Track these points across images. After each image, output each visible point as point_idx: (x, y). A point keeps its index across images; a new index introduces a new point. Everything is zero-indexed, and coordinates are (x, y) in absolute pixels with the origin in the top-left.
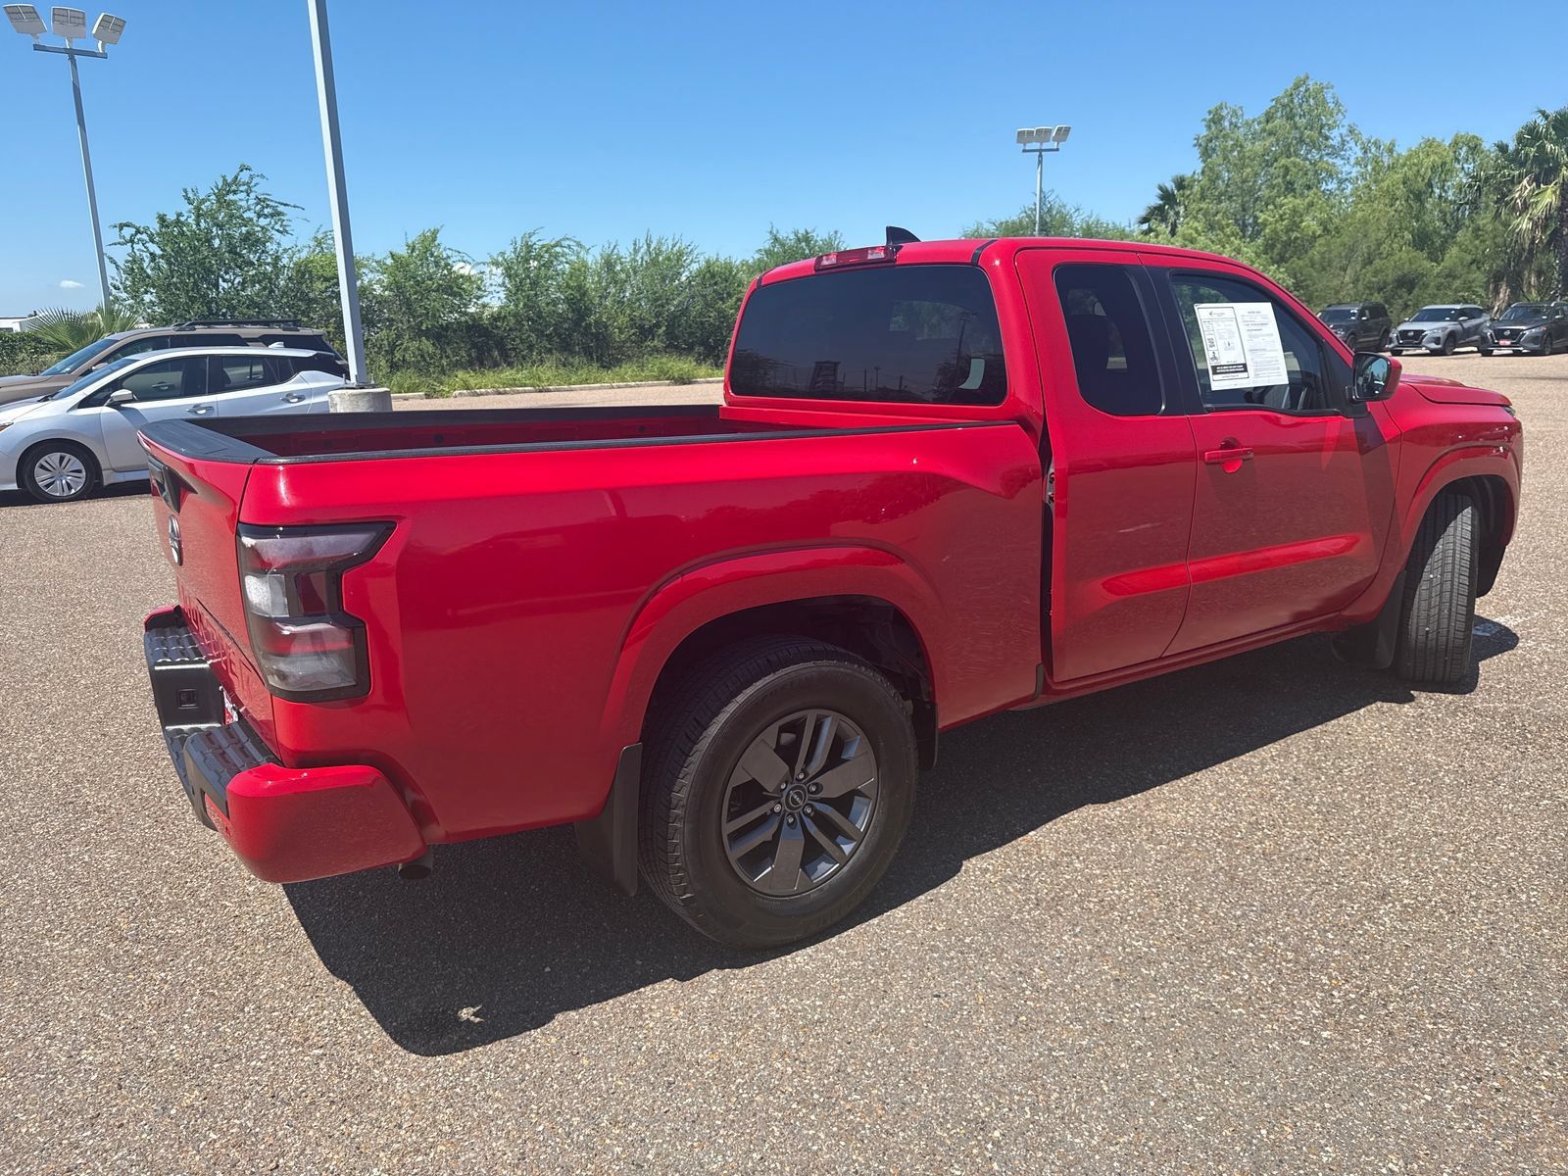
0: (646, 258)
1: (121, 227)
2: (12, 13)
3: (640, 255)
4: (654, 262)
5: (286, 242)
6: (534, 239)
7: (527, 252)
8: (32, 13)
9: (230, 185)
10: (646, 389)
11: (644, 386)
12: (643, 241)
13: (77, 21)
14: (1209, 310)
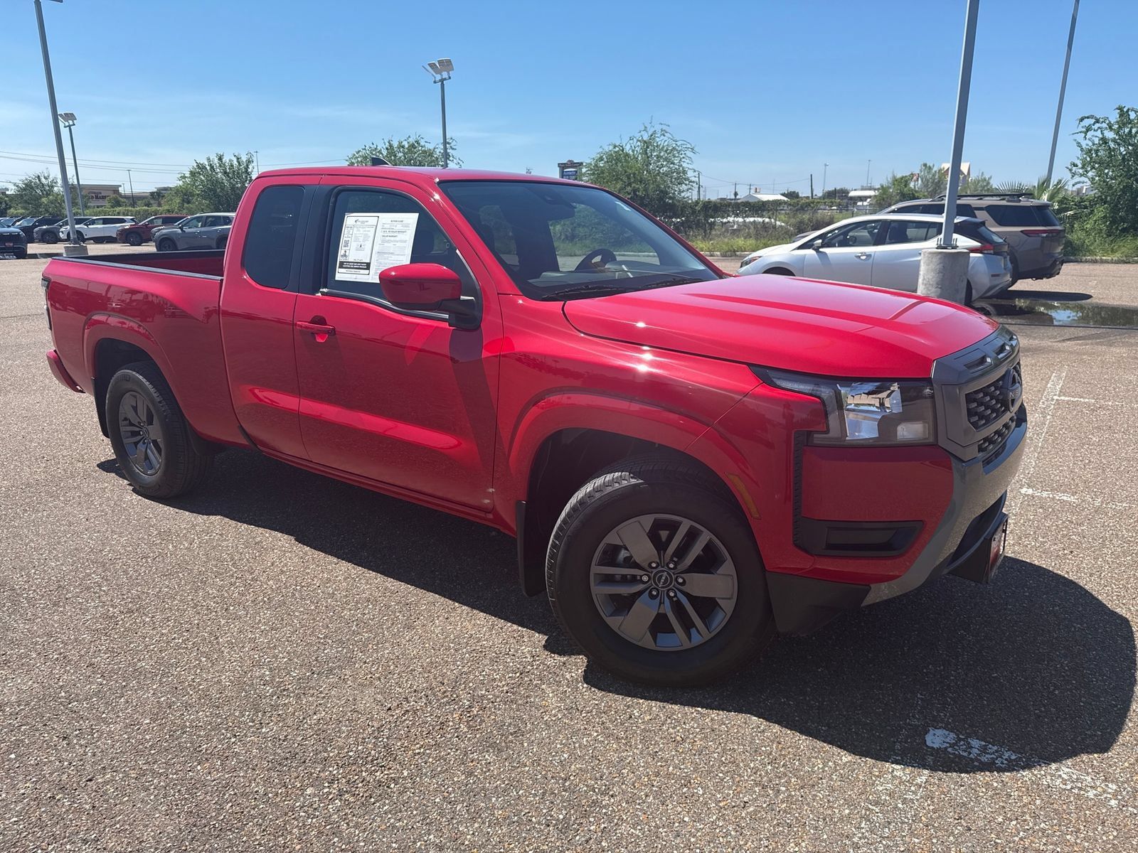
14: (356, 218)
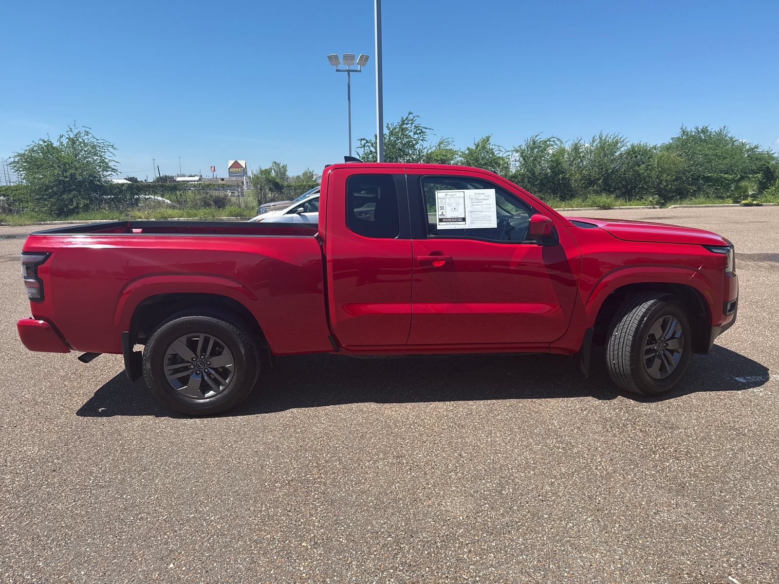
0: (599, 145)
1: (361, 140)
2: (330, 58)
3: (595, 143)
4: (602, 148)
5: (425, 144)
6: (537, 139)
7: (534, 145)
8: (336, 57)
9: (404, 121)
10: (583, 211)
11: (582, 210)
12: (598, 137)
13: (352, 58)
14: (446, 193)
